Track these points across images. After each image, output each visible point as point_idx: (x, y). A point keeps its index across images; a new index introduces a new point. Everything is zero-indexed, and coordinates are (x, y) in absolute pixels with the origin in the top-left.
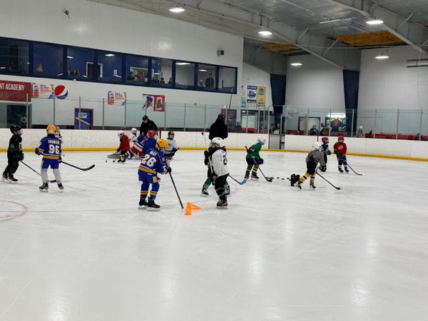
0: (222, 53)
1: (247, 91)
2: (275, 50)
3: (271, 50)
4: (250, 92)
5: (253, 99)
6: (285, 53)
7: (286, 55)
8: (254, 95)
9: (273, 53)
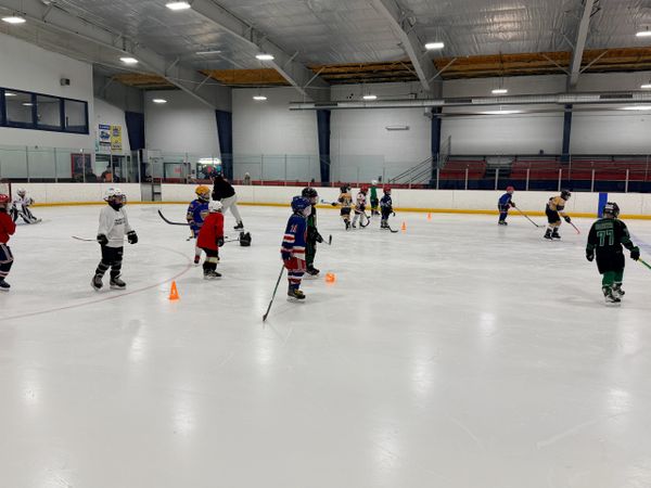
0: (68, 82)
1: (99, 131)
2: (130, 83)
3: (125, 82)
4: (102, 133)
5: (106, 141)
6: (141, 87)
7: (142, 90)
8: (107, 137)
9: (127, 86)
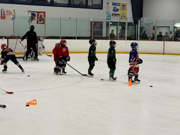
1: (112, 7)
4: (114, 8)
5: (116, 13)
